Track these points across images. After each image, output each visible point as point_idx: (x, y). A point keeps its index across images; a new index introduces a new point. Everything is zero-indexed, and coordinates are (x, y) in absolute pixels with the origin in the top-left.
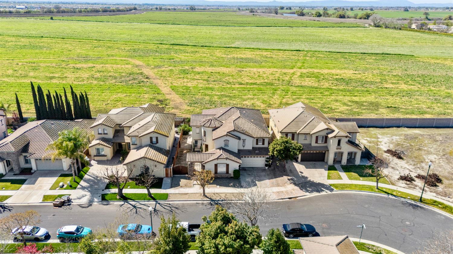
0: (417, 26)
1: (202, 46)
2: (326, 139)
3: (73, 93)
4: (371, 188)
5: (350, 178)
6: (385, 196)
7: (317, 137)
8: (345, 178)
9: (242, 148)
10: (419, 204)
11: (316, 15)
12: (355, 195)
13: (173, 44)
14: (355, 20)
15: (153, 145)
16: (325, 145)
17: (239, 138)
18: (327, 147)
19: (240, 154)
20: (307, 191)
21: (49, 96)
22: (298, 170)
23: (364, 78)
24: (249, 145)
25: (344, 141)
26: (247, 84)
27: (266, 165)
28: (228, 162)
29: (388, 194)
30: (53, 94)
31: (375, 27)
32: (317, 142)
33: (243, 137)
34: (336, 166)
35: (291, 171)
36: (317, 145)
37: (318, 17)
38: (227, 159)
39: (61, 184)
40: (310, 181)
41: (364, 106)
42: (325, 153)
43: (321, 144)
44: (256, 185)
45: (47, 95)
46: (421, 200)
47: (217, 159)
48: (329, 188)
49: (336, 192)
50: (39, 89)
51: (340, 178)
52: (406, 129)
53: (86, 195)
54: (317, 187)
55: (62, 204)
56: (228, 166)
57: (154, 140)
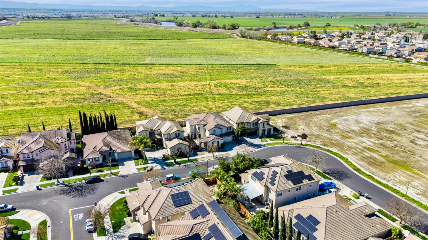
0: (271, 37)
1: (122, 64)
2: (257, 124)
4: (281, 143)
5: (271, 141)
6: (288, 145)
8: (269, 141)
9: (221, 133)
10: (301, 146)
11: (193, 25)
12: (276, 147)
13: (96, 64)
14: (225, 31)
15: (178, 137)
17: (220, 128)
18: (258, 128)
19: (221, 136)
20: (256, 148)
22: (247, 140)
23: (253, 85)
24: (224, 131)
25: (266, 123)
26: (185, 95)
27: (233, 140)
28: (218, 140)
29: (289, 144)
31: (242, 37)
34: (263, 136)
35: (245, 141)
37: (194, 27)
38: (218, 139)
39: (140, 163)
40: (255, 144)
41: (262, 104)
42: (257, 131)
43: (255, 126)
44: (233, 149)
45: (89, 118)
46: (302, 145)
47: (214, 139)
48: (264, 146)
49: (268, 147)
50: (84, 114)
51: (267, 141)
54: (259, 146)
55: (151, 170)
56: (218, 142)
57: (177, 135)
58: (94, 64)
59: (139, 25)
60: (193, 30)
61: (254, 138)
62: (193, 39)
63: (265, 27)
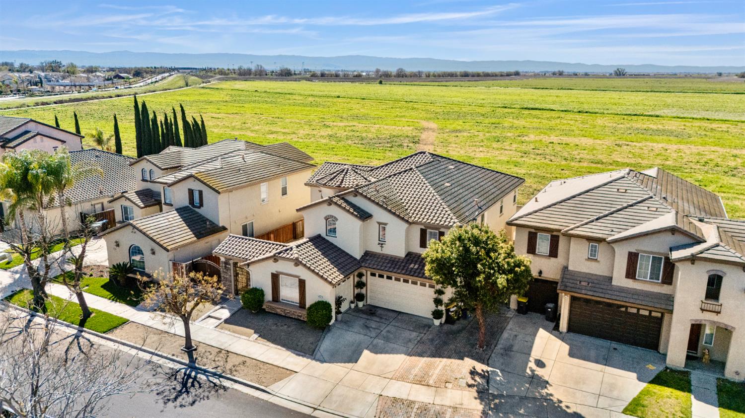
2: (668, 266)
7: (633, 258)
9: (376, 249)
16: (665, 289)
17: (367, 218)
18: (670, 299)
21: (154, 122)
22: (535, 353)
27: (437, 314)
28: (303, 273)
32: (631, 273)
33: (379, 215)
34: (696, 376)
35: (508, 350)
36: (630, 284)
38: (297, 261)
42: (660, 321)
44: (356, 359)
45: (152, 120)
47: (275, 257)
50: (144, 105)
56: (302, 284)
57: (196, 197)
61: (606, 361)
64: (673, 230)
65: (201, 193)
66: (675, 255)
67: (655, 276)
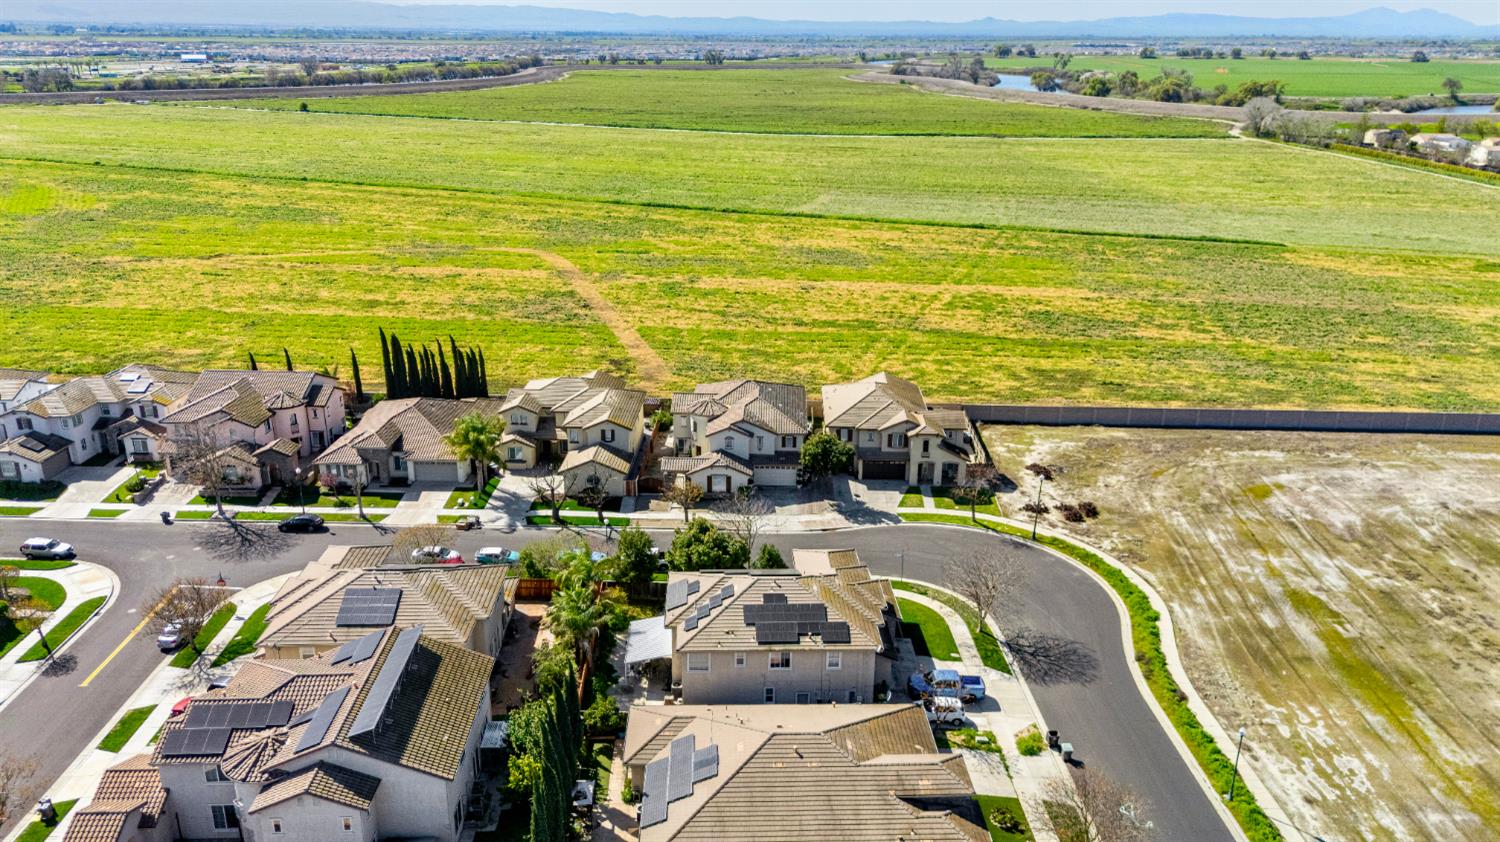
1: (724, 211)
2: (906, 441)
3: (454, 349)
4: (963, 520)
5: (938, 506)
6: (982, 531)
7: (890, 436)
8: (929, 505)
9: (756, 452)
10: (1029, 543)
11: (1093, 88)
12: (933, 529)
15: (605, 442)
16: (905, 450)
17: (751, 435)
18: (908, 454)
19: (753, 461)
20: (857, 522)
21: (411, 354)
22: (853, 492)
23: (1101, 310)
24: (770, 446)
25: (934, 443)
26: (814, 323)
27: (798, 482)
28: (729, 472)
29: (988, 528)
30: (417, 348)
31: (1258, 136)
32: (890, 445)
33: (758, 432)
34: (922, 488)
35: (840, 492)
36: (890, 450)
37: (1098, 95)
38: (727, 467)
39: (460, 501)
40: (867, 508)
41: (1056, 379)
42: (904, 466)
43: (897, 449)
45: (408, 353)
46: (1034, 538)
47: (712, 466)
48: (895, 519)
49: (904, 523)
50: (395, 341)
51: (921, 505)
52: (1102, 429)
53: (501, 518)
54: (875, 516)
55: (470, 527)
56: (729, 479)
57: (608, 436)
58: (644, 205)
59: (914, 87)
60: (1086, 104)
61: (884, 488)
62: (1055, 136)
63: (1402, 97)
64: (907, 422)
65: (613, 432)
66: (910, 434)
67: (900, 444)
